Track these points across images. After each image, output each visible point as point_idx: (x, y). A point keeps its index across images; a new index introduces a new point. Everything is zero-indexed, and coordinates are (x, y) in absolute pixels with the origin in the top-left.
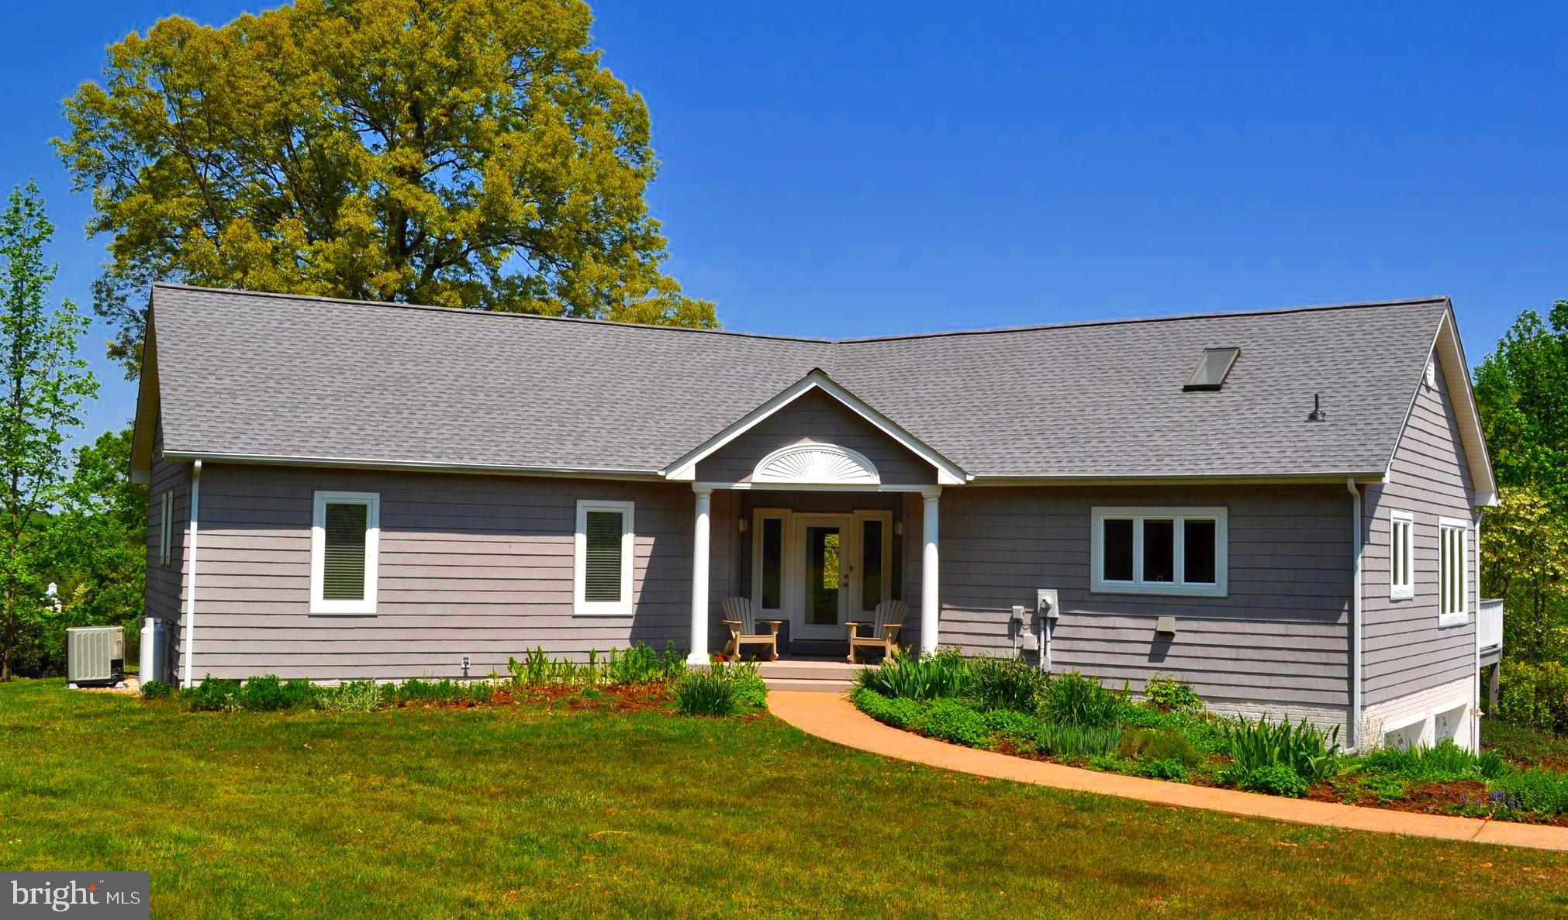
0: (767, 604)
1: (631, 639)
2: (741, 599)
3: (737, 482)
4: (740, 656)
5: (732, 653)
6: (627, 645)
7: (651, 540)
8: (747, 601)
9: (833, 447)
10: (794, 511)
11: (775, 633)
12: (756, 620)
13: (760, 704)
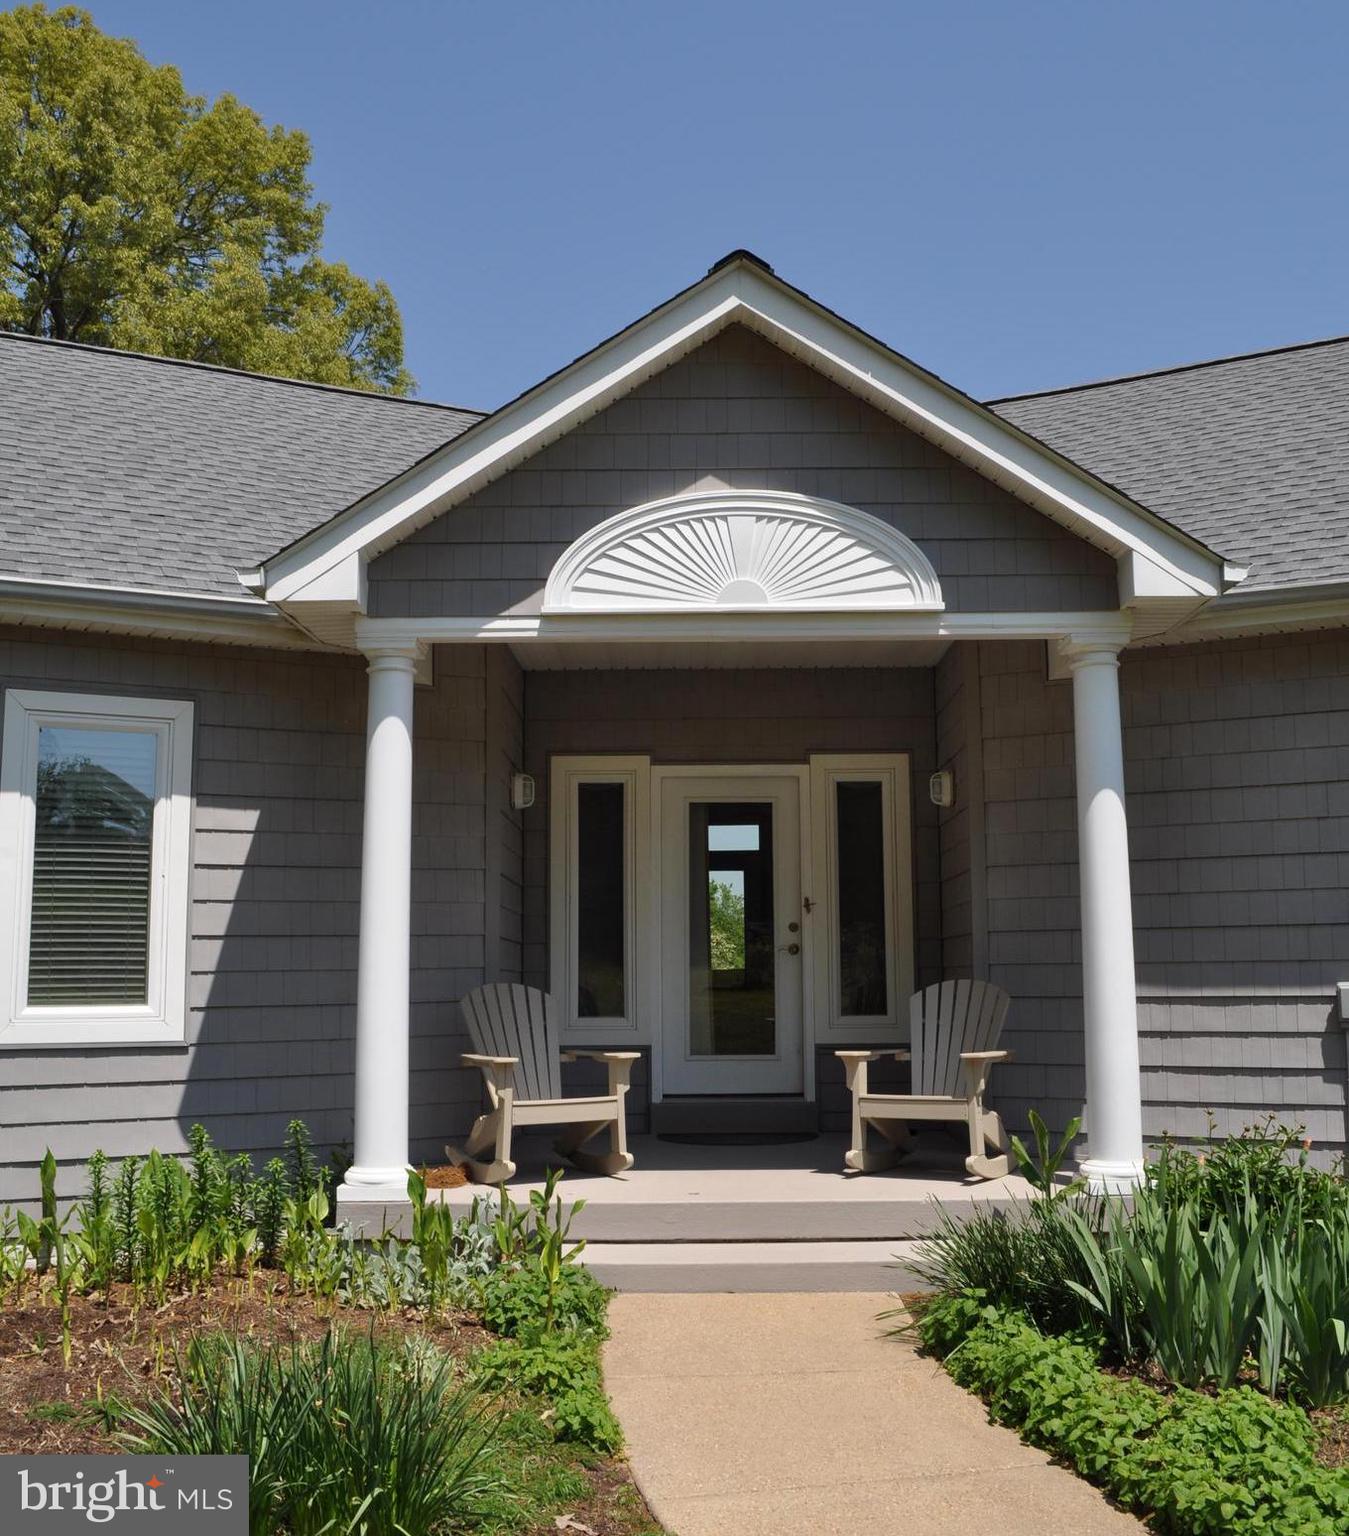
0: (589, 1007)
1: (184, 1119)
2: (518, 989)
3: (494, 614)
4: (512, 1166)
5: (488, 1156)
6: (170, 1140)
7: (249, 819)
8: (535, 993)
9: (795, 501)
10: (655, 761)
11: (623, 1089)
12: (563, 1050)
13: (588, 1427)
